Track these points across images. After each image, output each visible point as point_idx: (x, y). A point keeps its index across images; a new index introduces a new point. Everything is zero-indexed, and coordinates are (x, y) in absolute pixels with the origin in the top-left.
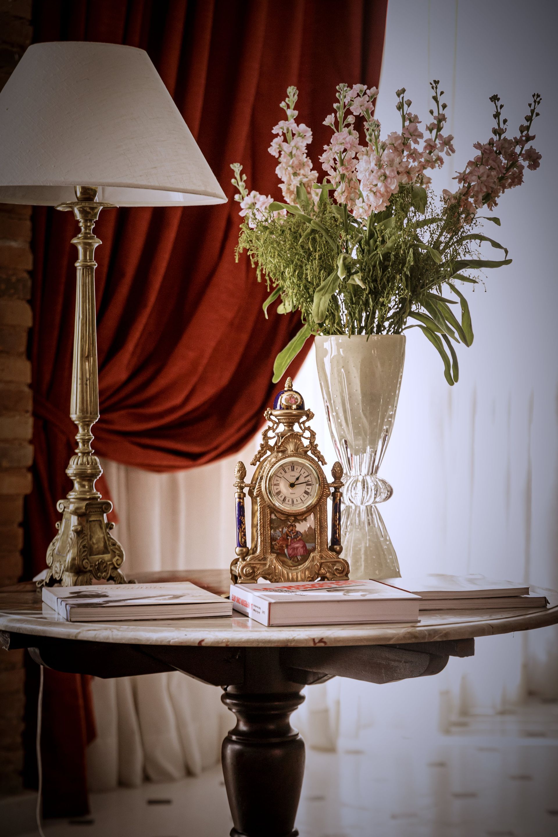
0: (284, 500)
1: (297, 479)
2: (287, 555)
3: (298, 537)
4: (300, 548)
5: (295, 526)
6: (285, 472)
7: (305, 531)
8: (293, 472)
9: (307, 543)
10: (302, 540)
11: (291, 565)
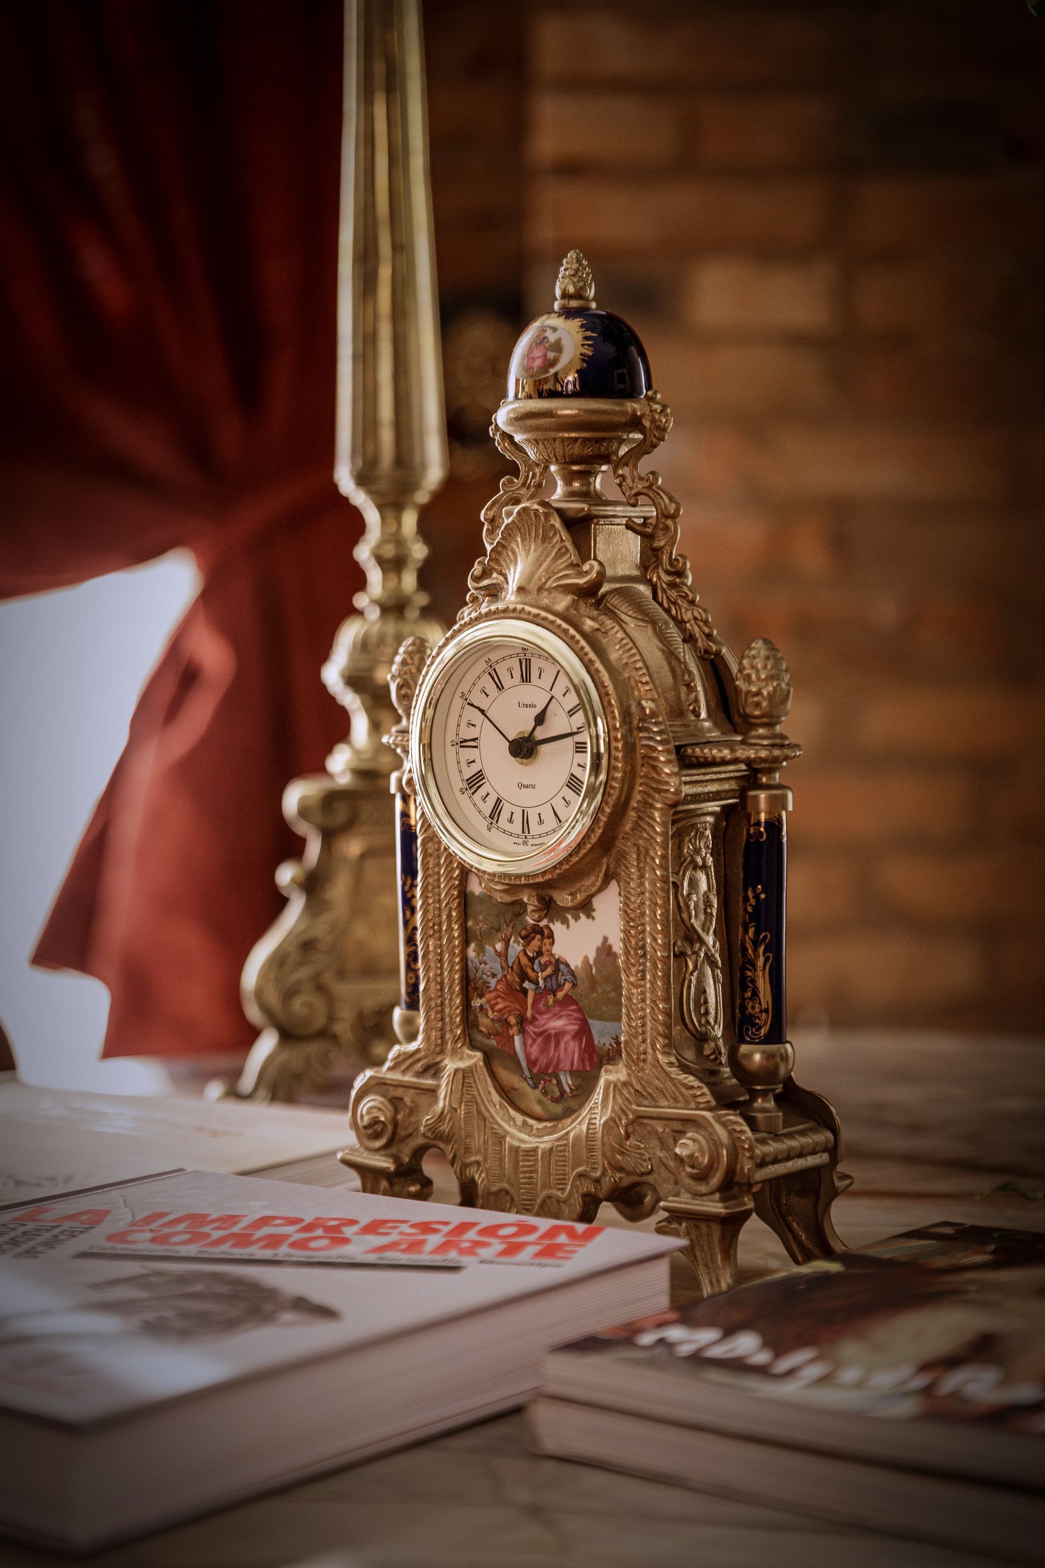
0: (495, 814)
1: (540, 719)
2: (524, 1065)
3: (560, 987)
4: (567, 1038)
5: (551, 936)
6: (500, 687)
7: (586, 959)
8: (526, 687)
9: (593, 1017)
10: (574, 1002)
11: (538, 1109)
